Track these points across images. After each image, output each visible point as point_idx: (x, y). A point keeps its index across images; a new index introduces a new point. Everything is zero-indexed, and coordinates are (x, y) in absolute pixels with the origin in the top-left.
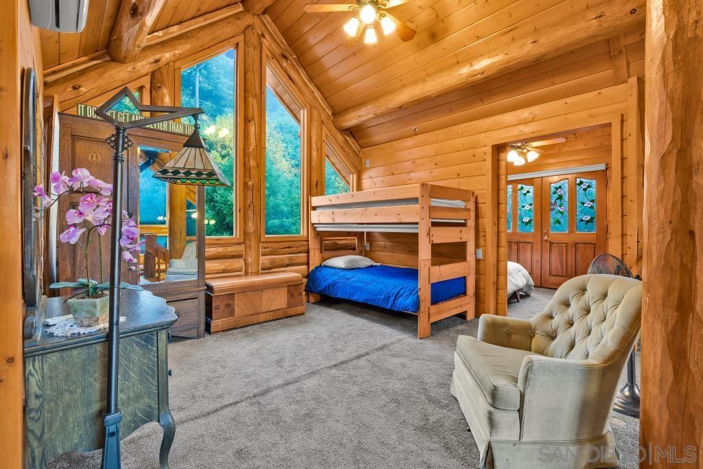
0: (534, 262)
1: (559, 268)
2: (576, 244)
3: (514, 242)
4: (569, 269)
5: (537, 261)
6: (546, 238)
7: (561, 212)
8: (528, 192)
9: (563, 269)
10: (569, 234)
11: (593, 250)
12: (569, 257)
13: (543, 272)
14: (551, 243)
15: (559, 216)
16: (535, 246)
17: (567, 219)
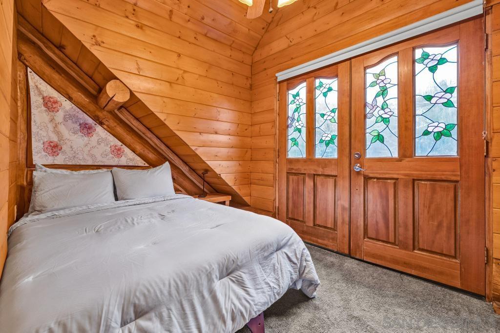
0: (339, 211)
1: (381, 224)
2: (414, 180)
3: (309, 175)
4: (401, 230)
5: (343, 208)
6: (357, 168)
7: (384, 119)
8: (330, 89)
9: (387, 227)
10: (399, 160)
11: (452, 194)
12: (401, 204)
13: (353, 231)
14: (367, 179)
15: (381, 126)
16: (340, 183)
17: (396, 131)
